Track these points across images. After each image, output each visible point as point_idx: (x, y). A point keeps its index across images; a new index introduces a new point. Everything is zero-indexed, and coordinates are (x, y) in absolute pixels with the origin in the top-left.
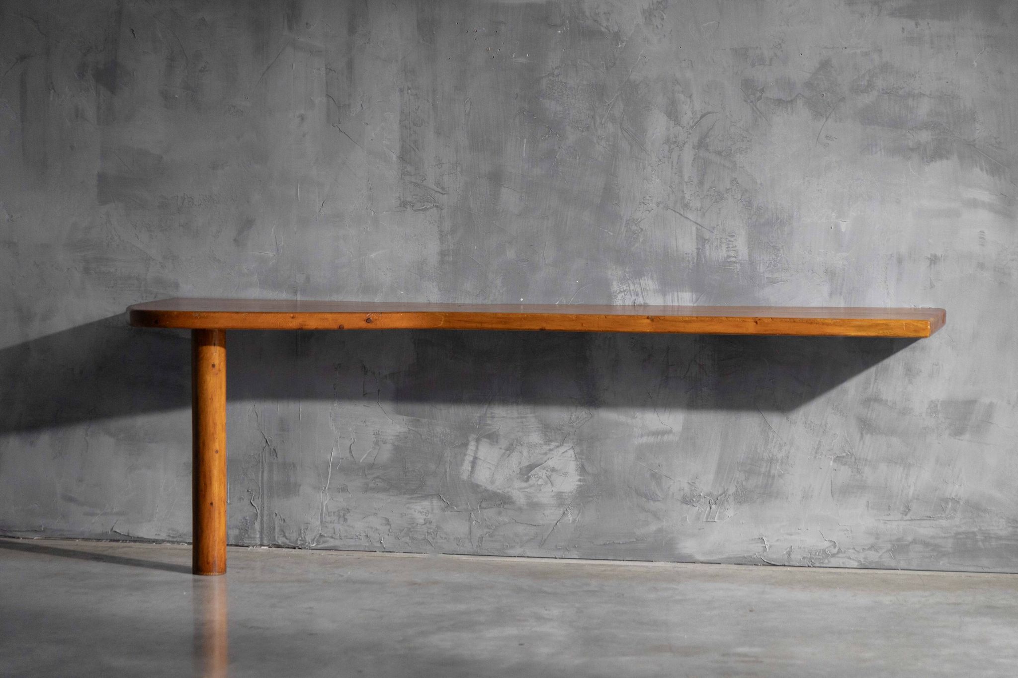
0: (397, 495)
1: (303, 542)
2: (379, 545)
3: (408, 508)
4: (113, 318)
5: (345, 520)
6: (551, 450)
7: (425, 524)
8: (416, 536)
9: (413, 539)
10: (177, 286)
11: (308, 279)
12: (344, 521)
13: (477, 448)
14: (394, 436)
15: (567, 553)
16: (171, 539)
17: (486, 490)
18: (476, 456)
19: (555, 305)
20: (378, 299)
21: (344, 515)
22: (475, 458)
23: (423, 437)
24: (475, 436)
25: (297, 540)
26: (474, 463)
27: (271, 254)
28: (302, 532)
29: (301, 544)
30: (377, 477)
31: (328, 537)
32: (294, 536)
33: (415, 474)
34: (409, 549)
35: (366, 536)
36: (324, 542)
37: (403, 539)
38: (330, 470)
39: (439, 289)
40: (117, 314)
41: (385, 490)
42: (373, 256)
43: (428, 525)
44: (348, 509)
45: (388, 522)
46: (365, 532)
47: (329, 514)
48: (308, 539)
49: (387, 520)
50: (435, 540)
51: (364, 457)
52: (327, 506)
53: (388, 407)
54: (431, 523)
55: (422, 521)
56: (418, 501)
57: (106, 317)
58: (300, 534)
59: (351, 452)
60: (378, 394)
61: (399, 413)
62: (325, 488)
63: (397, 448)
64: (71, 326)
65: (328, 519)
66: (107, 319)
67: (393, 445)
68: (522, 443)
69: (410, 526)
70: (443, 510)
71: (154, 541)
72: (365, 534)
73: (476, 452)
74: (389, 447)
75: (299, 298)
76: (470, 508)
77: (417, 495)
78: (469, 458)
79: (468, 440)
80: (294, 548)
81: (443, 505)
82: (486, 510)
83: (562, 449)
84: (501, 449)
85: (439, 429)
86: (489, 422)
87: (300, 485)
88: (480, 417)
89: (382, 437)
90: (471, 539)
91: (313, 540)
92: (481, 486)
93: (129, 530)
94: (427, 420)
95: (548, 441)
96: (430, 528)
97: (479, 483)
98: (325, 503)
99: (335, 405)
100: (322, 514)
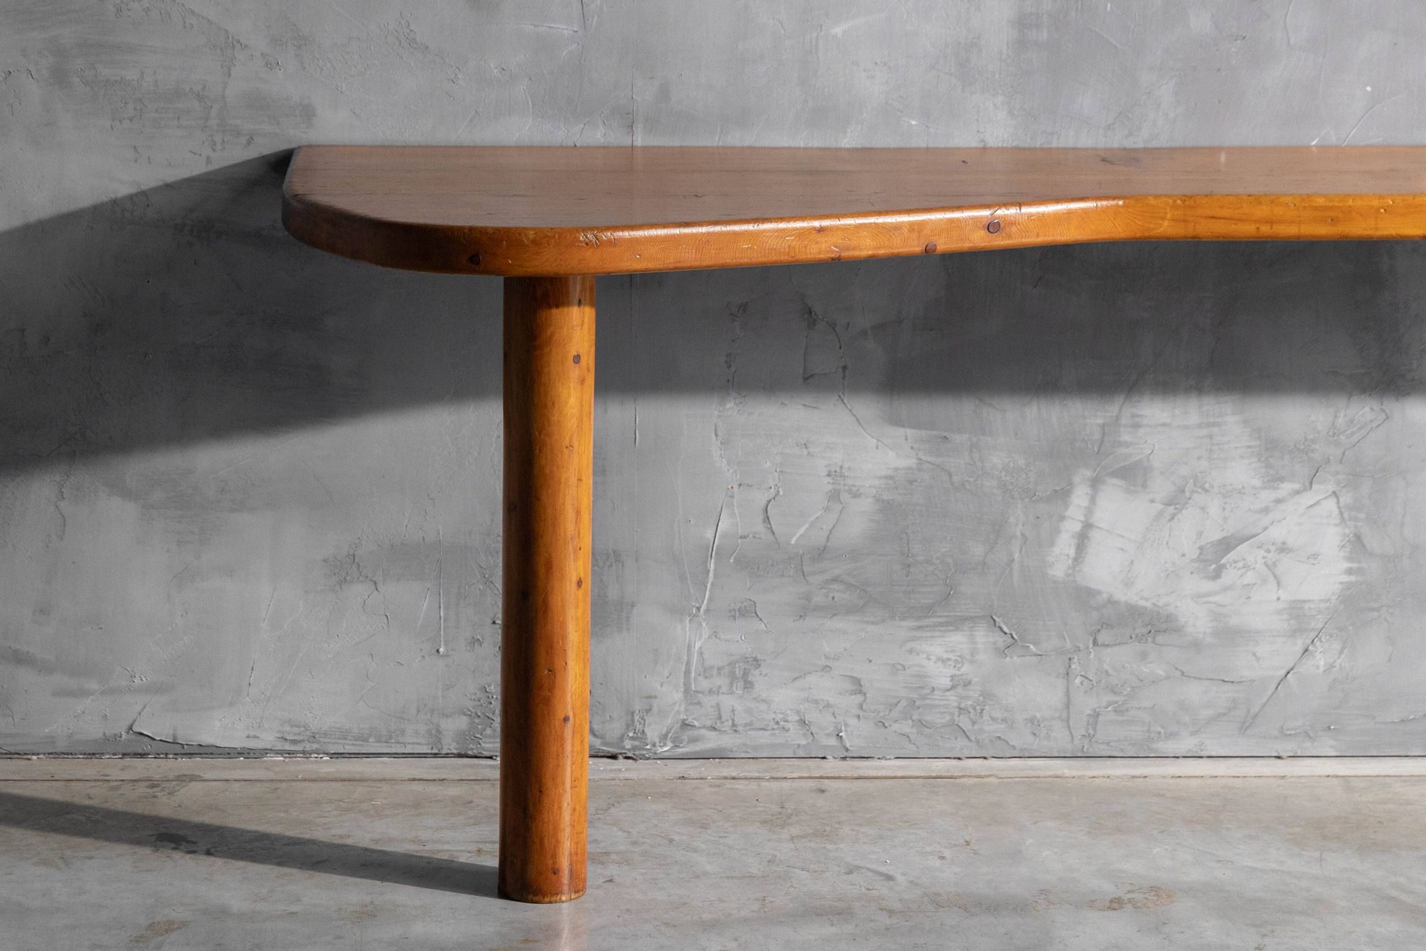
0: (883, 621)
1: (637, 743)
2: (833, 742)
3: (911, 651)
4: (131, 197)
5: (748, 685)
6: (1279, 501)
7: (953, 687)
8: (929, 718)
9: (921, 723)
10: (308, 113)
11: (664, 93)
12: (745, 688)
13: (1093, 500)
14: (880, 478)
15: (1307, 744)
16: (288, 747)
17: (1111, 602)
18: (1091, 521)
19: (1309, 147)
20: (849, 139)
21: (746, 673)
22: (1088, 526)
23: (955, 479)
24: (1089, 473)
25: (622, 738)
26: (1082, 540)
27: (565, 29)
28: (637, 718)
29: (634, 748)
30: (835, 580)
31: (704, 727)
32: (614, 729)
33: (931, 568)
34: (910, 750)
35: (803, 722)
36: (694, 740)
37: (896, 727)
38: (712, 567)
39: (1011, 113)
40: (144, 188)
41: (851, 610)
42: (838, 30)
43: (960, 690)
44: (756, 660)
45: (858, 687)
46: (798, 712)
47: (706, 671)
48: (652, 734)
49: (857, 681)
50: (976, 727)
51: (801, 531)
52: (701, 653)
53: (867, 407)
54: (967, 684)
55: (947, 682)
56: (936, 634)
57: (113, 196)
58: (630, 725)
59: (767, 519)
60: (844, 378)
61: (897, 422)
62: (698, 609)
63: (887, 509)
64: (16, 221)
65: (705, 684)
66: (115, 202)
67: (878, 500)
68: (1207, 486)
69: (915, 696)
70: (1002, 652)
71: (246, 753)
72: (798, 718)
73: (1089, 511)
74: (866, 505)
75: (640, 139)
76: (1069, 645)
77: (935, 620)
78: (1071, 526)
79: (1071, 484)
80: (614, 757)
81: (1001, 641)
82: (1109, 650)
83: (1308, 499)
84: (1152, 501)
85: (997, 460)
86: (1126, 437)
87: (633, 605)
88: (1103, 426)
89: (850, 482)
90: (1069, 718)
91: (664, 737)
92: (1099, 593)
93: (175, 729)
94: (966, 436)
95: (1274, 480)
96: (967, 698)
97: (1093, 586)
98: (698, 645)
99: (728, 406)
100: (687, 672)
